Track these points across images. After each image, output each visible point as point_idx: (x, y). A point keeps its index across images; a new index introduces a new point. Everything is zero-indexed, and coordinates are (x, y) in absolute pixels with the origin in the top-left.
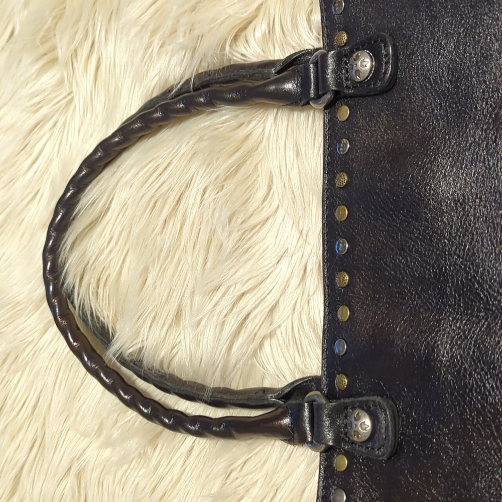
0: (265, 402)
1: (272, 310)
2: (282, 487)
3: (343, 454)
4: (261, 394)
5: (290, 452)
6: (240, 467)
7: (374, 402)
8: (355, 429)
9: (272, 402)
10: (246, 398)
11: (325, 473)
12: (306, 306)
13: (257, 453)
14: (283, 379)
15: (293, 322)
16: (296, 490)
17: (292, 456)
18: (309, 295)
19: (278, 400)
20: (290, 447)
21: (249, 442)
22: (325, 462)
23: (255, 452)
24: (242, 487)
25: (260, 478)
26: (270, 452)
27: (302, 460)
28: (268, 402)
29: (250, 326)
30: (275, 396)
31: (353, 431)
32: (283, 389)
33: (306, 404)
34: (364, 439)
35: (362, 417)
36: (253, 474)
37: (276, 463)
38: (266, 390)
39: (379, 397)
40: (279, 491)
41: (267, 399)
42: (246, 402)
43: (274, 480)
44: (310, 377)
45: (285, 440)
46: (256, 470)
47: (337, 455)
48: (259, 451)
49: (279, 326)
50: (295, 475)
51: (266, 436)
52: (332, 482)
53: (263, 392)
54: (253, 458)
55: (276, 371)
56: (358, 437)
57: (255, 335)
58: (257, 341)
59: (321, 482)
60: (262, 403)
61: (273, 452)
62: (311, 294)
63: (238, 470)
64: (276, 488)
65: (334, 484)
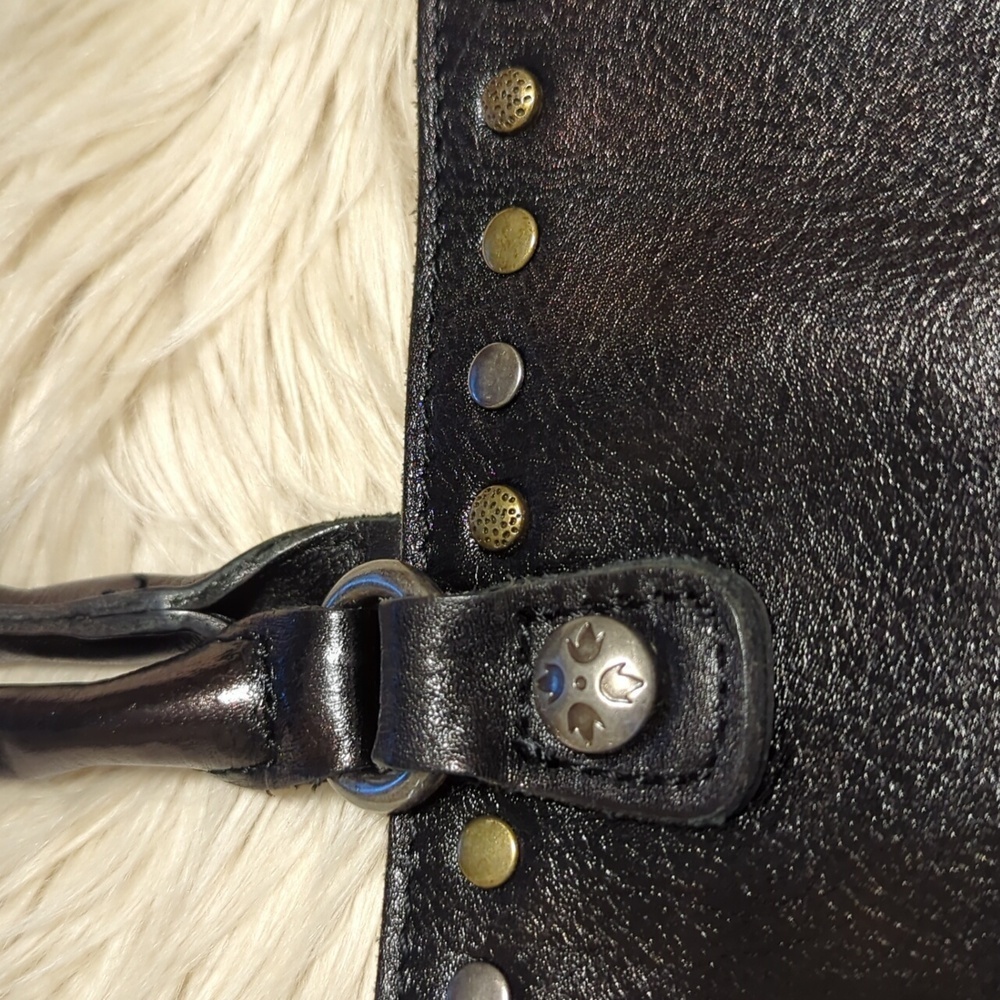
0: (149, 625)
1: (181, 273)
2: (209, 964)
3: (496, 815)
4: (131, 592)
5: (249, 820)
6: (30, 893)
7: (665, 577)
8: (581, 698)
9: (175, 625)
10: (67, 613)
11: (411, 900)
12: (327, 251)
13: (103, 833)
14: (218, 540)
15: (272, 311)
16: (269, 977)
17: (254, 839)
18: (340, 203)
19: (202, 616)
20: (249, 801)
21: (74, 788)
22: (410, 853)
23: (94, 828)
24: (37, 972)
25: (115, 934)
26: (159, 825)
27: (295, 853)
28: (160, 624)
29: (88, 327)
30: (190, 598)
31: (568, 707)
32: (223, 574)
33: (335, 616)
34: (613, 741)
35: (608, 644)
36: (87, 920)
37: (187, 871)
38: (150, 582)
39: (686, 557)
40: (195, 981)
41: (157, 611)
42: (64, 629)
43: (177, 937)
44: (337, 522)
45: (234, 770)
46: (101, 898)
47: (468, 822)
48: (113, 824)
49: (211, 331)
50: (264, 916)
51: (153, 756)
52: (446, 937)
53: (137, 584)
54: (84, 855)
55: (193, 510)
56: (588, 734)
57: (110, 363)
58: (117, 390)
59: (394, 940)
60: (133, 629)
61: (174, 825)
62: (350, 198)
63: (23, 902)
64: (184, 971)
65: (452, 944)
